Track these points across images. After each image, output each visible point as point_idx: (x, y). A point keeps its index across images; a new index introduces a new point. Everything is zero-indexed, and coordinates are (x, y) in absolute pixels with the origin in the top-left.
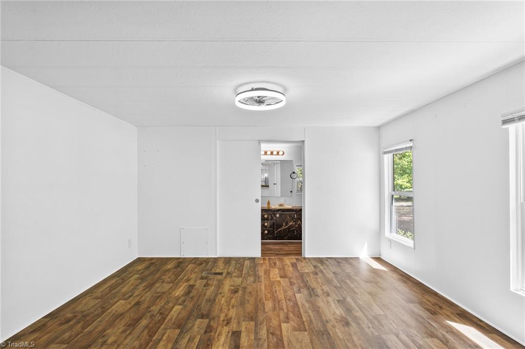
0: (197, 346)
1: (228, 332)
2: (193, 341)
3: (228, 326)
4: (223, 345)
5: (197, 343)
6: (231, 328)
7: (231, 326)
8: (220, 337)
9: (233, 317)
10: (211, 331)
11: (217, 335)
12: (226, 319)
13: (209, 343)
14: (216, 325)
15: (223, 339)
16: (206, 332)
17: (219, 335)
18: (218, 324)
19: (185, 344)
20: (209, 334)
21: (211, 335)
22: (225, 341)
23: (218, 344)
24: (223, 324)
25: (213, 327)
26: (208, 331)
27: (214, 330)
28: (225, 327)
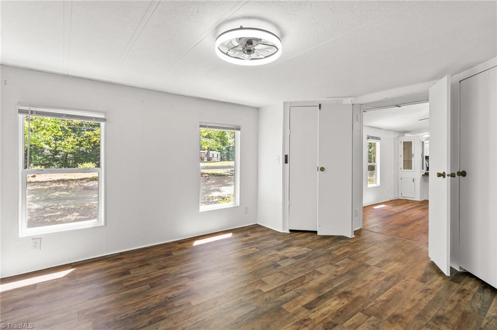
0: (351, 317)
1: (314, 312)
2: (353, 324)
3: (309, 317)
4: (329, 305)
5: (351, 319)
6: (309, 314)
7: (306, 315)
8: (325, 313)
9: (292, 324)
10: (330, 323)
11: (327, 316)
12: (302, 326)
13: (339, 314)
14: (318, 326)
15: (325, 310)
16: (335, 325)
17: (325, 315)
18: (315, 326)
19: (363, 325)
20: (333, 321)
21: (333, 319)
22: (324, 307)
23: (331, 309)
24: (311, 322)
25: (323, 327)
26: (331, 325)
27: (326, 322)
28: (312, 318)
